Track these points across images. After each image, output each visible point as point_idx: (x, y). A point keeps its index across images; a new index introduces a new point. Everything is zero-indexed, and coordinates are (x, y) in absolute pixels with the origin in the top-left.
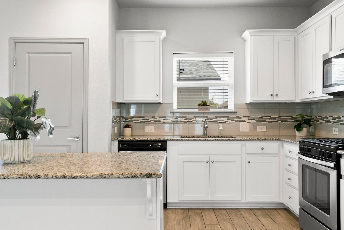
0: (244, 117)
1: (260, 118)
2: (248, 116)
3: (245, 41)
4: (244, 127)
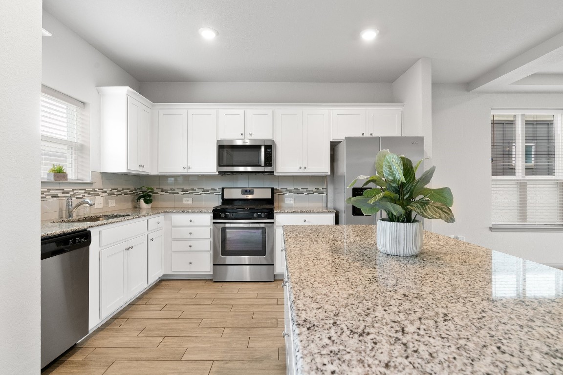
0: (98, 189)
1: (111, 191)
2: (102, 188)
3: (100, 94)
4: (99, 202)
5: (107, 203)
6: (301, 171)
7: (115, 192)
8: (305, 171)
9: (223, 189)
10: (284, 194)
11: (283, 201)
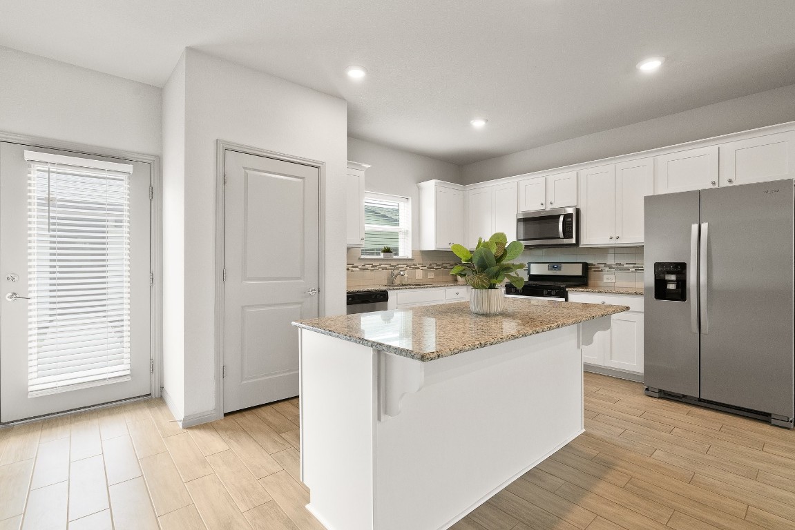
0: (419, 264)
1: (430, 265)
2: (422, 263)
3: (419, 188)
4: (419, 274)
5: (427, 275)
6: (612, 242)
7: (435, 266)
8: (618, 241)
9: (529, 264)
10: (602, 271)
11: (601, 279)
